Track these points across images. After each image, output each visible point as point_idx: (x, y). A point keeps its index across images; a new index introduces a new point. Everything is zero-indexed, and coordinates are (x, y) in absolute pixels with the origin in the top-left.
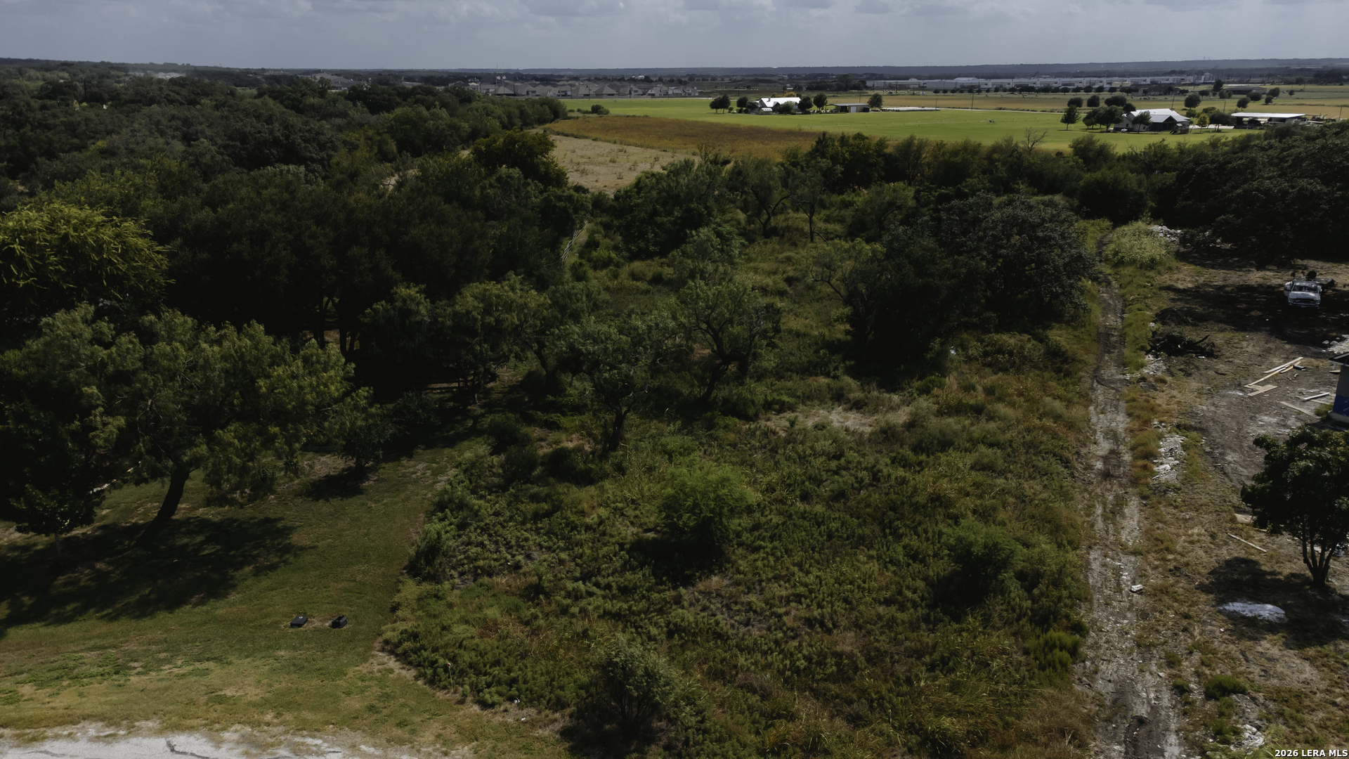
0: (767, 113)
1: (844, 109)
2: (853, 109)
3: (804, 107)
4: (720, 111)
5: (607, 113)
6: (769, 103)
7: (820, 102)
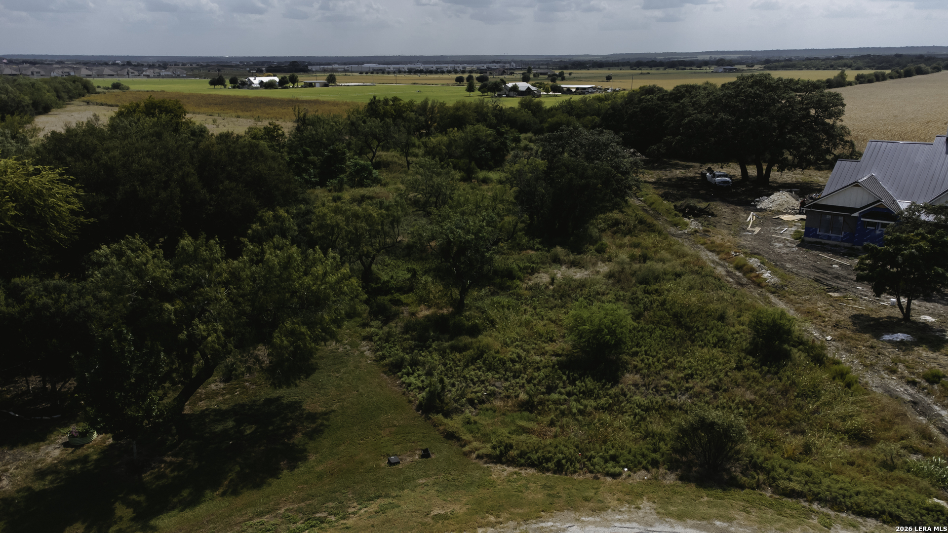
0: (256, 88)
1: (311, 85)
2: (317, 85)
3: (282, 84)
4: (217, 87)
5: (128, 88)
6: (256, 81)
7: (294, 80)
